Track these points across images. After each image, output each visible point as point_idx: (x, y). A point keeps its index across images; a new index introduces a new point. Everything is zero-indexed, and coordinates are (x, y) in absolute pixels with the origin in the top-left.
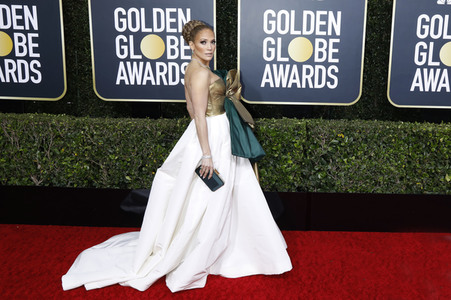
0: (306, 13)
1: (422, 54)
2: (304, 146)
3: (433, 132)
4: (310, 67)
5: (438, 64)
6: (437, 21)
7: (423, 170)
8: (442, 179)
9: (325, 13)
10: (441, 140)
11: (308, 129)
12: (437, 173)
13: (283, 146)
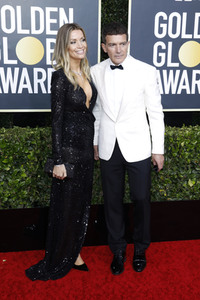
0: (33, 9)
1: (160, 54)
2: (38, 158)
3: (174, 136)
4: (42, 70)
5: (177, 65)
6: (175, 19)
7: (165, 176)
8: (185, 185)
9: (55, 9)
10: (182, 144)
11: (42, 139)
12: (180, 178)
13: (15, 159)
